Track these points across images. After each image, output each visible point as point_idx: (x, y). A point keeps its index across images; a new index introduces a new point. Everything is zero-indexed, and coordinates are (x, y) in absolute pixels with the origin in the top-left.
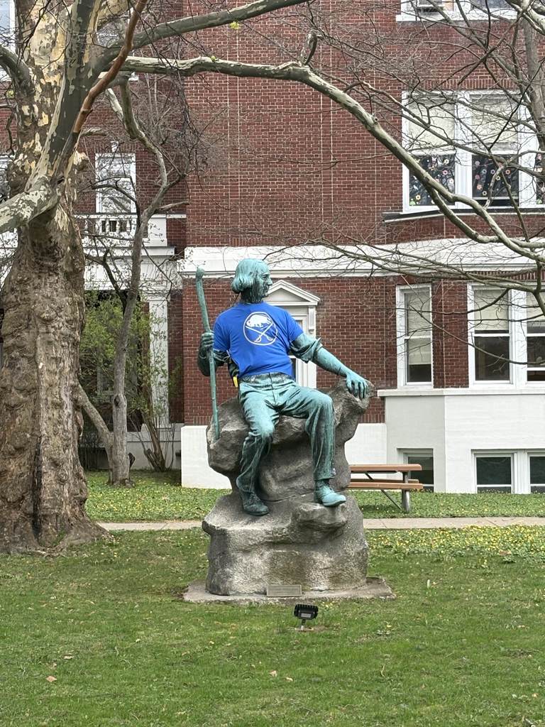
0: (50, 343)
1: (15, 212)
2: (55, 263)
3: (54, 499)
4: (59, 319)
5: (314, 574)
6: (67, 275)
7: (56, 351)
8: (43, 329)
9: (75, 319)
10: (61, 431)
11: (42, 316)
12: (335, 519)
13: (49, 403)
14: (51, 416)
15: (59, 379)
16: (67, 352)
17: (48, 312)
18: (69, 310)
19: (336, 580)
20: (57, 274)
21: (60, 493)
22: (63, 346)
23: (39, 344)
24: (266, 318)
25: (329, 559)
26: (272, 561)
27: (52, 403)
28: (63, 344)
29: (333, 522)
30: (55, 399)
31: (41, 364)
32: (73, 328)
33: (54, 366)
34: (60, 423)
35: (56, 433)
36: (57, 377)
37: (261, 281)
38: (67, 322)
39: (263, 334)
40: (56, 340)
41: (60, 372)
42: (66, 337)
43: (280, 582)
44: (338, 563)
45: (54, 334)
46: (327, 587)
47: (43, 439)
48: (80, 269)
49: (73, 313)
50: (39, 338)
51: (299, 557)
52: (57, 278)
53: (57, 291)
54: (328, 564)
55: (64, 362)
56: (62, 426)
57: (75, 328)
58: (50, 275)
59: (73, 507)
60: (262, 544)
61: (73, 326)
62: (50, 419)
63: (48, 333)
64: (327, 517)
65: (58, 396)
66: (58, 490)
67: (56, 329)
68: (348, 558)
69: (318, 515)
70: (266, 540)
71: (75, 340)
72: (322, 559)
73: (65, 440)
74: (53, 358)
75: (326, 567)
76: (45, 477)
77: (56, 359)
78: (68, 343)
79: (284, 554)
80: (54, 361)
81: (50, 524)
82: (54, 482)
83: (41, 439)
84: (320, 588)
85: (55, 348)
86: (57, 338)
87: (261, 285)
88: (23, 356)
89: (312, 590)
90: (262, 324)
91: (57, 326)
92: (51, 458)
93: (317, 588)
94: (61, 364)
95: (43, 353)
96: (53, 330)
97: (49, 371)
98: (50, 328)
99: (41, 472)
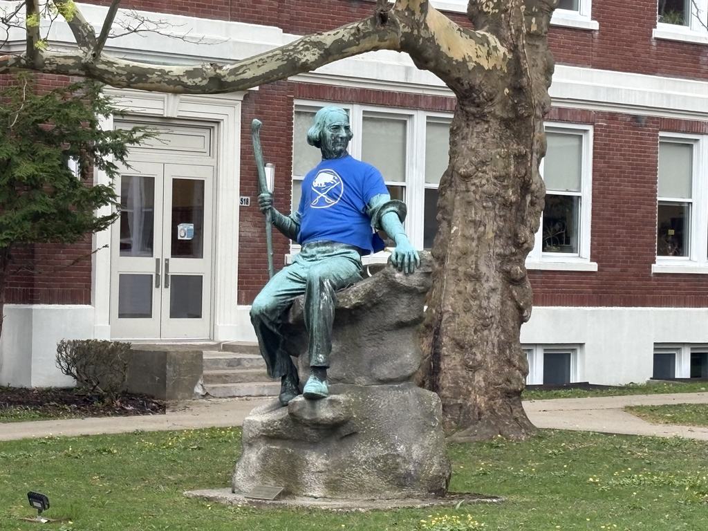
0: (469, 203)
1: (290, 56)
2: (479, 109)
3: (456, 388)
4: (480, 174)
5: (307, 477)
6: (506, 123)
7: (476, 214)
8: (463, 187)
9: (507, 176)
10: (475, 308)
11: (460, 172)
12: (315, 414)
13: (461, 274)
14: (462, 289)
15: (477, 246)
16: (492, 214)
17: (466, 167)
18: (501, 164)
19: (334, 487)
20: (487, 122)
21: (469, 381)
22: (484, 207)
23: (457, 204)
24: (333, 176)
25: (324, 461)
26: (264, 458)
27: (465, 274)
28: (485, 204)
29: (313, 418)
30: (469, 270)
31: (455, 228)
32: (504, 186)
33: (472, 231)
34: (475, 298)
35: (467, 310)
36: (474, 244)
37: (329, 133)
38: (496, 178)
39: (322, 195)
40: (476, 200)
41: (479, 238)
42: (490, 197)
43: (272, 482)
44: (335, 468)
45: (475, 192)
46: (322, 495)
47: (446, 316)
48: (526, 115)
49: (506, 167)
50: (458, 198)
51: (291, 455)
52: (486, 126)
53: (484, 142)
54: (321, 468)
55: (485, 226)
56: (477, 302)
57: (508, 186)
58: (477, 123)
59: (492, 398)
60: (259, 437)
61: (505, 183)
62: (460, 293)
63: (468, 191)
64: (306, 410)
65: (474, 266)
66: (463, 377)
67: (477, 187)
68: (352, 462)
69: (298, 408)
70: (261, 433)
71: (506, 201)
72: (316, 460)
73: (479, 319)
74: (471, 221)
75: (318, 470)
76: (447, 360)
77: (474, 222)
78: (494, 204)
79: (276, 451)
80: (472, 224)
81: (449, 416)
82: (459, 367)
83: (442, 316)
84: (314, 495)
85: (475, 209)
86: (478, 197)
87: (329, 137)
88: (444, 219)
89: (305, 496)
90: (326, 183)
91: (478, 184)
92: (453, 339)
93: (310, 494)
94: (482, 229)
95: (460, 215)
96: (473, 188)
97: (464, 236)
98: (470, 186)
99: (439, 354)
